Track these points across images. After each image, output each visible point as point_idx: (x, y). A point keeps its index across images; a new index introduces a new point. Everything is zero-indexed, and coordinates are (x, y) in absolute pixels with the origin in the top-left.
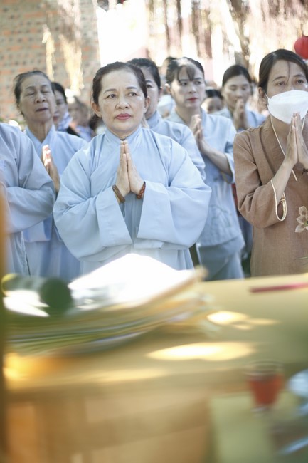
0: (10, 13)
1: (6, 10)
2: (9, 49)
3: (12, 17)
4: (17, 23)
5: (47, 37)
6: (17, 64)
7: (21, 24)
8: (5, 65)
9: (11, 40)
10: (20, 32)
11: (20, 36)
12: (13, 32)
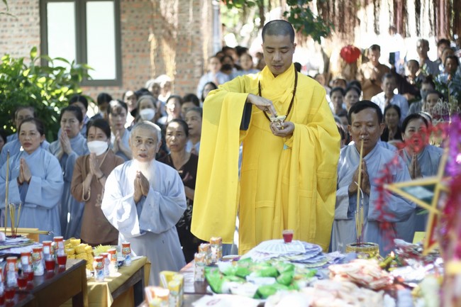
0: (136, 13)
1: (132, 12)
2: (133, 40)
3: (137, 17)
4: (140, 21)
5: (151, 37)
6: (138, 51)
7: (143, 22)
8: (129, 51)
9: (135, 33)
10: (141, 28)
11: (142, 31)
12: (137, 28)
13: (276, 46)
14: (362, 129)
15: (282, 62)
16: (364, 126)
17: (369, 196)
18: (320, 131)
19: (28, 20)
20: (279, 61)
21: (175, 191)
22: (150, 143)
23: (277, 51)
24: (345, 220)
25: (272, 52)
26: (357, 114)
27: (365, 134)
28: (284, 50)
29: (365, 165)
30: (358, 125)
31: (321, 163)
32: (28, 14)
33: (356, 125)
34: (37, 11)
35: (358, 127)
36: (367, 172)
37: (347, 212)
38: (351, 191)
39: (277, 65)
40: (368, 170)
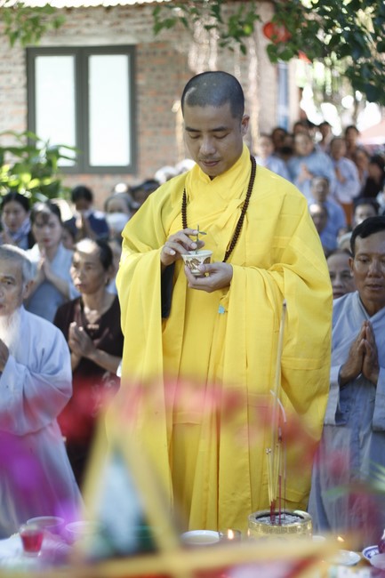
0: (158, 73)
1: (154, 70)
3: (159, 78)
8: (148, 126)
9: (156, 101)
13: (203, 127)
14: (371, 267)
15: (218, 155)
16: (374, 261)
17: (376, 387)
18: (288, 281)
19: (9, 81)
20: (211, 154)
21: (53, 365)
22: (9, 283)
23: (206, 136)
24: (332, 425)
25: (197, 137)
26: (365, 240)
27: (376, 276)
28: (219, 134)
29: (372, 331)
30: (365, 258)
31: (290, 340)
32: (9, 72)
33: (362, 257)
34: (21, 68)
35: (364, 261)
36: (373, 344)
37: (334, 412)
38: (343, 376)
39: (208, 161)
40: (377, 340)
